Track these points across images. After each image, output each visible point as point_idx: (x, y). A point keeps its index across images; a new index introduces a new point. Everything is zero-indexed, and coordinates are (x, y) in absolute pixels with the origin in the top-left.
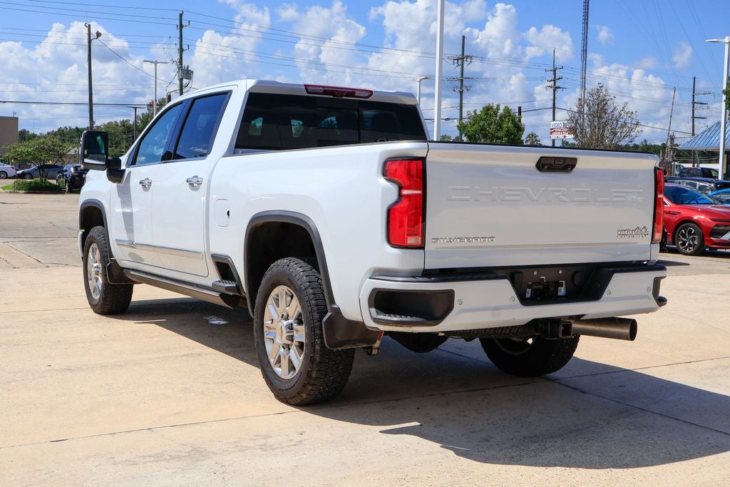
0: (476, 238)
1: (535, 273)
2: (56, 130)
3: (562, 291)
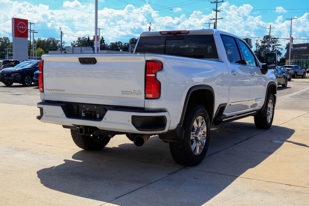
1: (84, 106)
3: (98, 116)
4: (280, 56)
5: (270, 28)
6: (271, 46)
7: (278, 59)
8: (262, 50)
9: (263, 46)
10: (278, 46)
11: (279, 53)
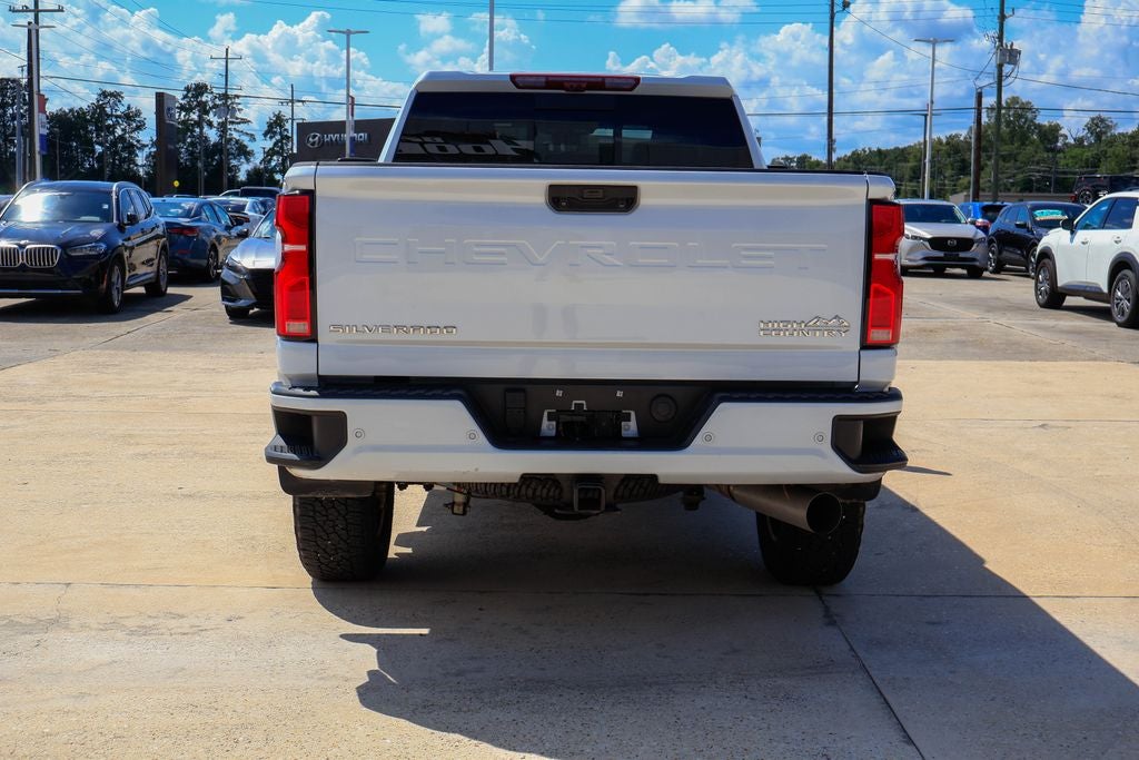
0: (418, 328)
1: (559, 393)
2: (849, 154)
3: (631, 427)
4: (248, 161)
5: (227, 58)
6: (215, 124)
7: (243, 170)
8: (180, 136)
9: (184, 122)
10: (239, 123)
11: (244, 152)
